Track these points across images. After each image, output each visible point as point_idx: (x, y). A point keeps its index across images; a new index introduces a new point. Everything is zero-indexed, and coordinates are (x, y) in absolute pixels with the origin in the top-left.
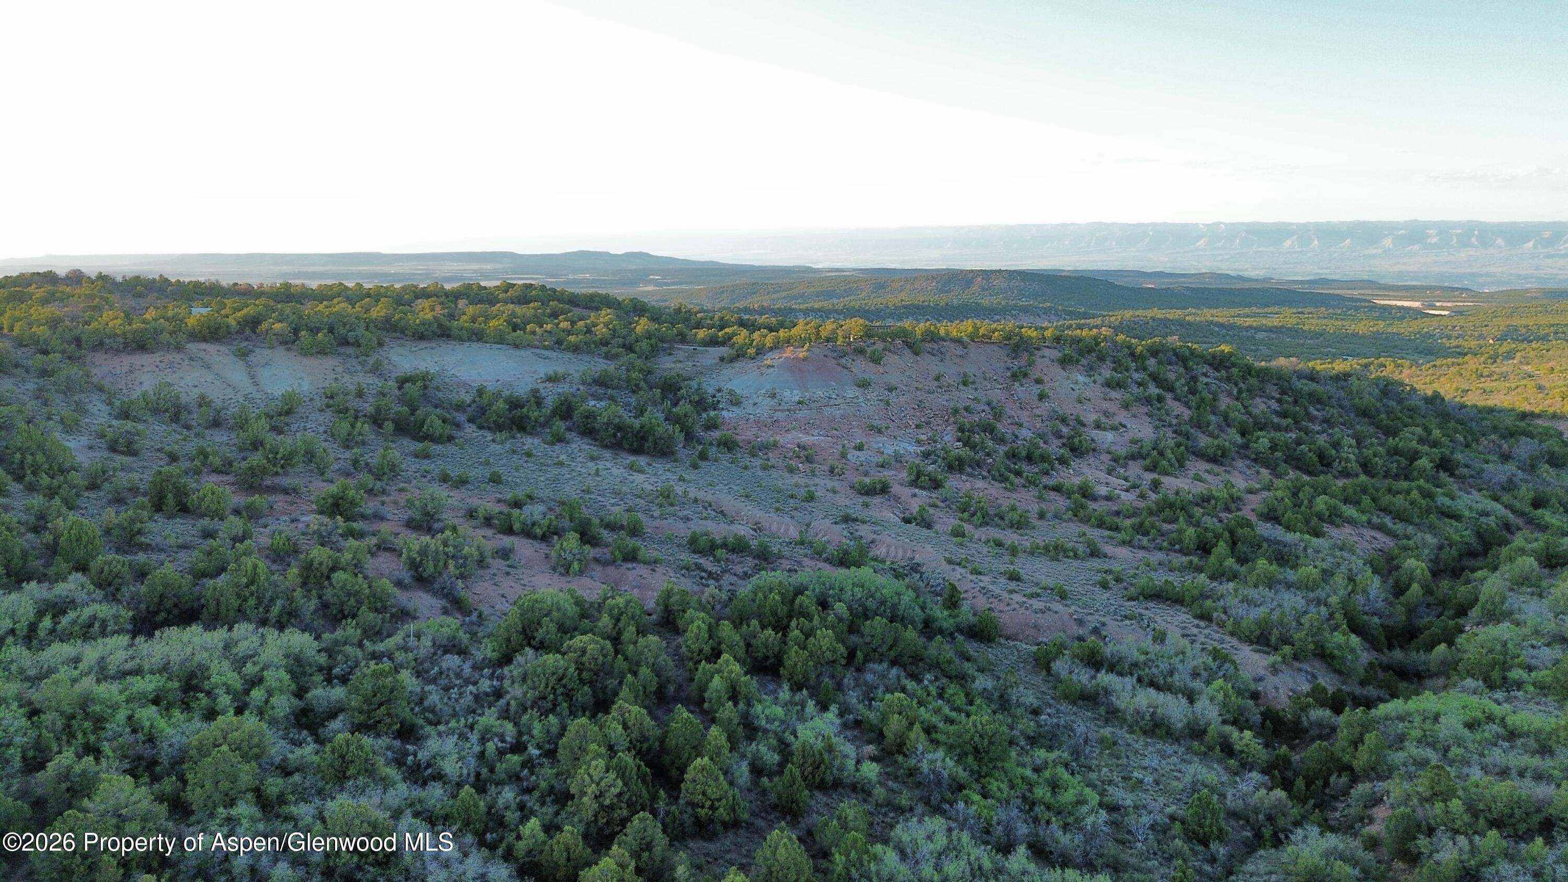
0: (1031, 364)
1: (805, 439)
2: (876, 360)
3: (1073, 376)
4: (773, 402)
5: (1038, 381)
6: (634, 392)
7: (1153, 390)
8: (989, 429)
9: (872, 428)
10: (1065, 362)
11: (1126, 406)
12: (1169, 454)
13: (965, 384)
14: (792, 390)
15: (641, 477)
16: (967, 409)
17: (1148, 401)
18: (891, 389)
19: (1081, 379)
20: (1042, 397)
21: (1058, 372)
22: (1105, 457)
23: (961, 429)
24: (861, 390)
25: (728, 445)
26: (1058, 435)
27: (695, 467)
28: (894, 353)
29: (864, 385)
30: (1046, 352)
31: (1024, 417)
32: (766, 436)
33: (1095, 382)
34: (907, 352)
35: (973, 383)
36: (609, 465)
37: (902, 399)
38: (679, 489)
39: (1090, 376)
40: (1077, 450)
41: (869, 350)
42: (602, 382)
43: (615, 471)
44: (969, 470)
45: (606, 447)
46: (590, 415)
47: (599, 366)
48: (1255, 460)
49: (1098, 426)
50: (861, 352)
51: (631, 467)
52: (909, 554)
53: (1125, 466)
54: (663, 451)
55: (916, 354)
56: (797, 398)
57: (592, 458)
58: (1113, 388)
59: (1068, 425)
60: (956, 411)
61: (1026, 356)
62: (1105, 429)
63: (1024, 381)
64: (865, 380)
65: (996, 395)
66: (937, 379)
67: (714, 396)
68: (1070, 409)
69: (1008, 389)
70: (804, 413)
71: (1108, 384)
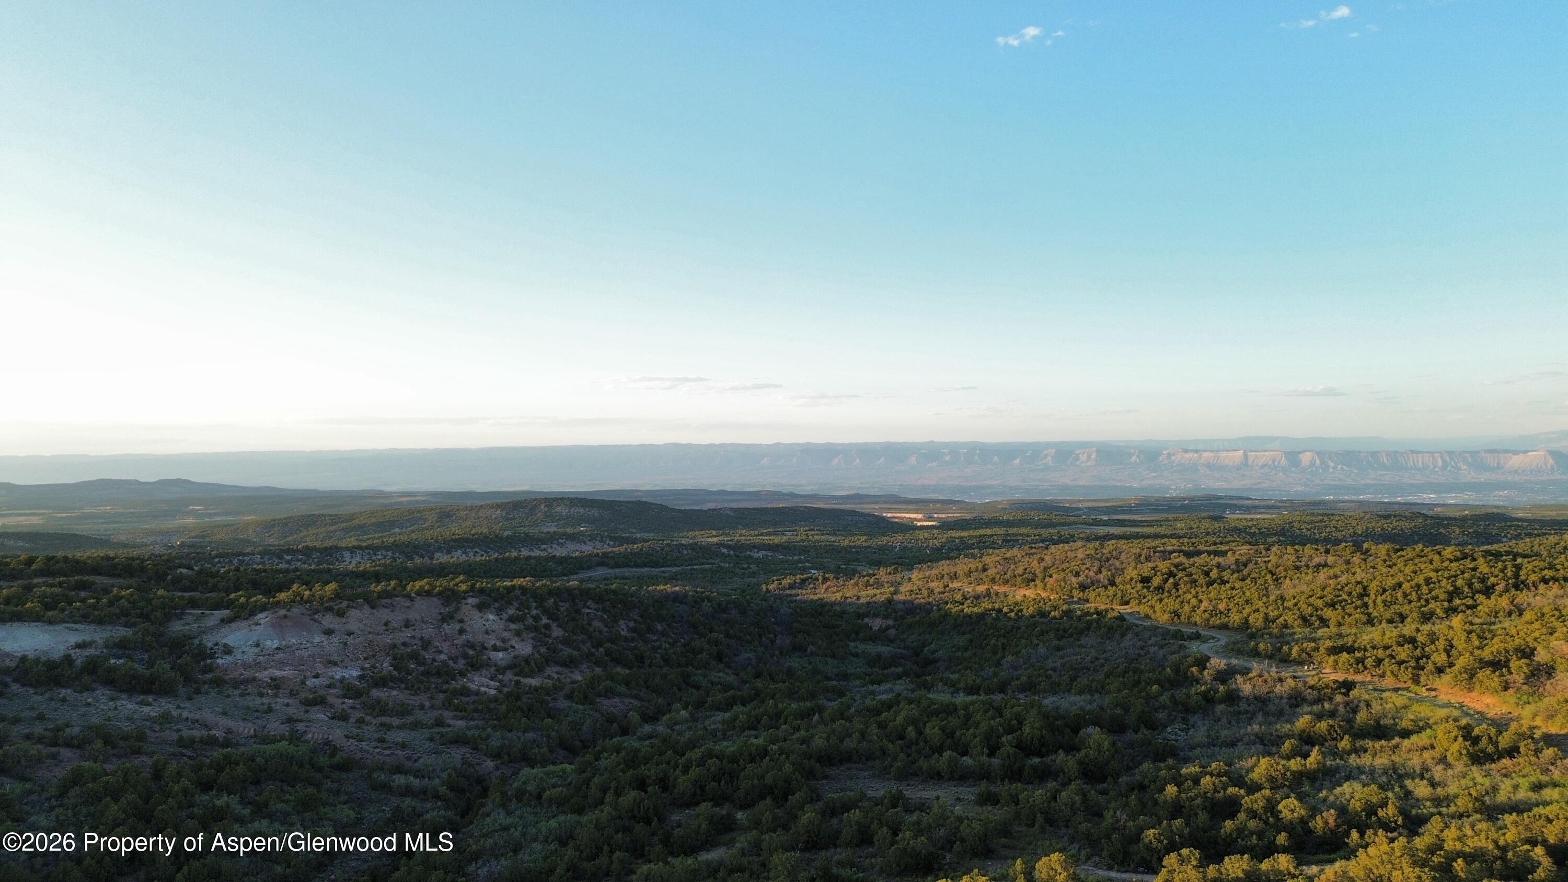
0: (457, 609)
1: (278, 673)
2: (341, 614)
3: (485, 617)
4: (257, 650)
5: (461, 621)
6: (147, 651)
7: (545, 620)
8: (415, 656)
9: (330, 662)
10: (481, 607)
11: (518, 634)
12: (532, 664)
13: (407, 626)
14: (272, 640)
15: (149, 708)
16: (404, 644)
17: (536, 629)
18: (350, 634)
19: (491, 617)
20: (461, 632)
21: (476, 614)
22: (493, 670)
23: (395, 659)
24: (326, 636)
25: (218, 683)
26: (465, 656)
27: (190, 699)
28: (356, 608)
29: (329, 632)
30: (470, 601)
31: (445, 646)
32: (248, 674)
33: (501, 619)
34: (366, 607)
35: (413, 625)
36: (124, 702)
37: (357, 641)
38: (175, 713)
39: (498, 615)
40: (475, 666)
41: (336, 607)
42: (122, 646)
43: (129, 706)
44: (391, 684)
45: (123, 691)
46: (113, 669)
47: (121, 632)
48: (595, 663)
49: (495, 649)
50: (330, 609)
51: (142, 703)
52: (326, 736)
53: (503, 674)
54: (165, 690)
55: (373, 608)
56: (276, 646)
57: (112, 699)
58: (513, 622)
59: (475, 650)
60: (394, 646)
61: (455, 603)
62: (499, 651)
63: (451, 621)
64: (329, 629)
65: (428, 631)
66: (386, 624)
67: (212, 649)
68: (480, 638)
69: (439, 627)
70: (280, 656)
71: (511, 619)
